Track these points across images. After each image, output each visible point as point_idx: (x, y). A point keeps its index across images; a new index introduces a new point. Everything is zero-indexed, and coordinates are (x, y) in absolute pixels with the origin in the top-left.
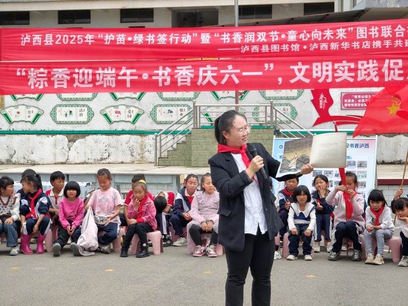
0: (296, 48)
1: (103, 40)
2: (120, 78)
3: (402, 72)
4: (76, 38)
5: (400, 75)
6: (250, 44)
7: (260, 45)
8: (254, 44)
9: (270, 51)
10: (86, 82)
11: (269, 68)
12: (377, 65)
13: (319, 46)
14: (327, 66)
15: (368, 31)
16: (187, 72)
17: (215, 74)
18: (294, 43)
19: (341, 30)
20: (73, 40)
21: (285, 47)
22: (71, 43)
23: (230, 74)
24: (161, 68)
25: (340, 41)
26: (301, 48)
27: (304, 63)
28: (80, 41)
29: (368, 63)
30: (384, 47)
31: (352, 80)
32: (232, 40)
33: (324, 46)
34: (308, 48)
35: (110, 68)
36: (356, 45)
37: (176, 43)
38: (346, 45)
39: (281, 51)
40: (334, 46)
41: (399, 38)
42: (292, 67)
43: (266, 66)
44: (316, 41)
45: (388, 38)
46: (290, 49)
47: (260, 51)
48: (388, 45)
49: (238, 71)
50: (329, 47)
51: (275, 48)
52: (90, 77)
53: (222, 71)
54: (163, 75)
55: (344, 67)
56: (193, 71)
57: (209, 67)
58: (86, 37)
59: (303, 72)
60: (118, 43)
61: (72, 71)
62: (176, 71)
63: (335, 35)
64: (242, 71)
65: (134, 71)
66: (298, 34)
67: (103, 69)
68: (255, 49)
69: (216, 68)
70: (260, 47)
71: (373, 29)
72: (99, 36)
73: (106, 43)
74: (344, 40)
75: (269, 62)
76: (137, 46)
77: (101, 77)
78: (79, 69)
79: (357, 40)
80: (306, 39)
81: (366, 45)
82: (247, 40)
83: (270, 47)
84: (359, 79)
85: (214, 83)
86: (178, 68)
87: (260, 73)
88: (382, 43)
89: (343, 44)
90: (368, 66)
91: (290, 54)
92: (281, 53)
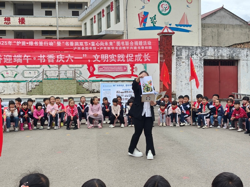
0: (95, 48)
1: (16, 44)
2: (24, 59)
3: (133, 58)
4: (4, 43)
5: (132, 60)
6: (77, 47)
7: (81, 47)
8: (78, 47)
9: (85, 49)
10: (9, 61)
11: (85, 56)
12: (124, 56)
13: (103, 48)
14: (106, 56)
15: (121, 43)
16: (52, 57)
17: (64, 58)
18: (94, 47)
19: (111, 42)
20: (3, 43)
21: (91, 48)
22: (2, 44)
23: (70, 58)
24: (41, 55)
25: (111, 47)
26: (97, 49)
27: (98, 54)
28: (6, 44)
29: (121, 55)
30: (126, 49)
31: (115, 61)
32: (70, 45)
33: (105, 48)
34: (99, 49)
35: (19, 55)
36: (117, 48)
37: (47, 45)
38: (113, 48)
39: (89, 49)
40: (109, 48)
41: (132, 46)
42: (93, 56)
43: (84, 55)
44: (102, 46)
45: (128, 46)
46: (93, 49)
47: (81, 49)
48: (128, 48)
49: (73, 57)
50: (107, 49)
51: (87, 48)
52: (11, 59)
53: (66, 57)
54: (42, 58)
55: (112, 56)
56: (54, 56)
57: (61, 55)
58: (8, 42)
59: (98, 58)
60: (22, 45)
61: (3, 56)
62: (47, 57)
63: (109, 44)
64: (74, 57)
65: (30, 56)
66: (95, 43)
67: (16, 55)
68: (79, 48)
69: (64, 56)
70: (81, 48)
71: (122, 42)
72: (14, 42)
73: (17, 45)
74: (112, 46)
75: (85, 54)
76: (31, 46)
77: (16, 59)
78: (6, 55)
79: (117, 46)
80: (99, 45)
81: (120, 48)
82: (76, 45)
83: (85, 48)
84: (118, 61)
85: (63, 61)
86: (48, 55)
87: (82, 58)
88: (126, 48)
89: (112, 48)
90: (121, 56)
91: (93, 51)
92: (89, 51)
